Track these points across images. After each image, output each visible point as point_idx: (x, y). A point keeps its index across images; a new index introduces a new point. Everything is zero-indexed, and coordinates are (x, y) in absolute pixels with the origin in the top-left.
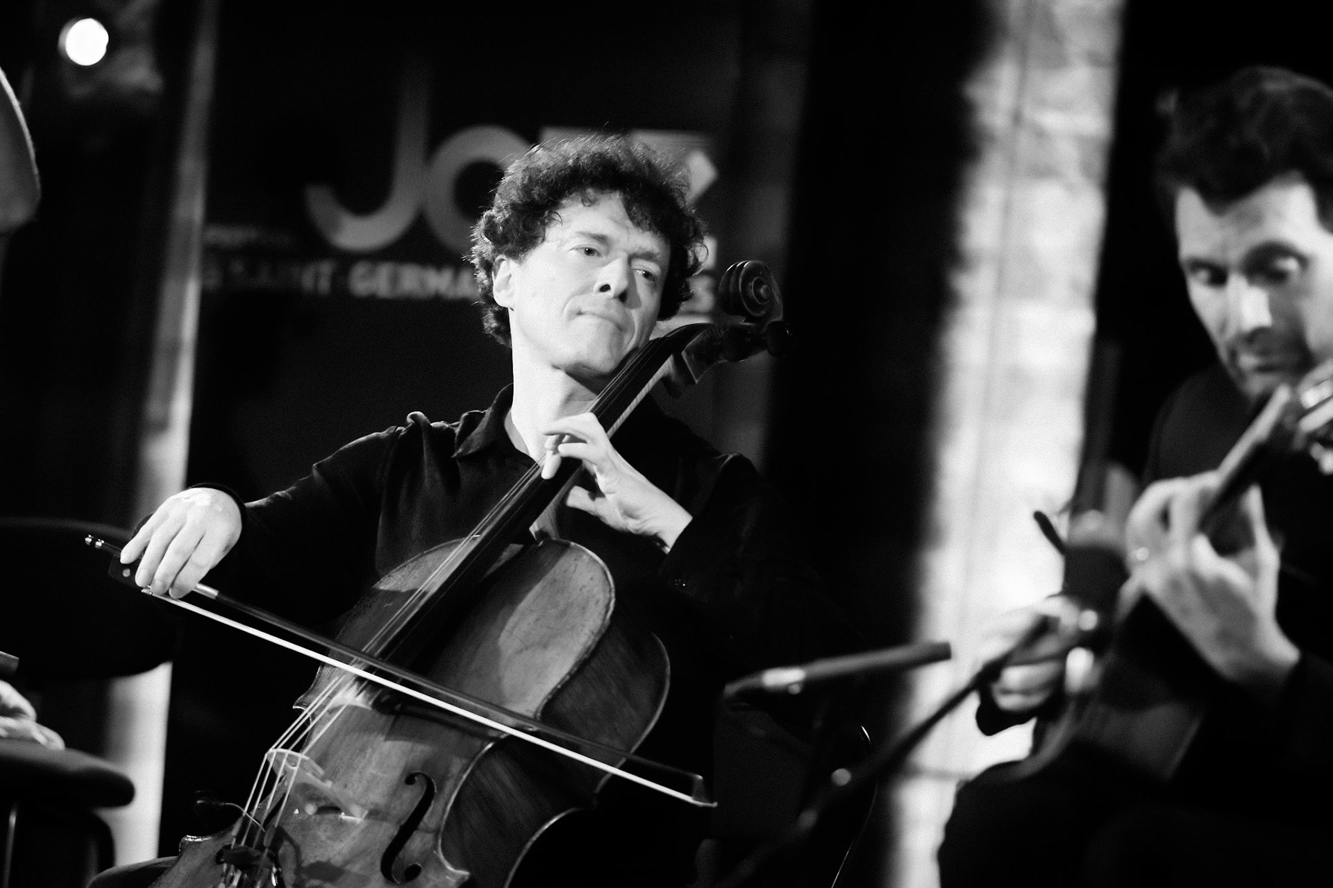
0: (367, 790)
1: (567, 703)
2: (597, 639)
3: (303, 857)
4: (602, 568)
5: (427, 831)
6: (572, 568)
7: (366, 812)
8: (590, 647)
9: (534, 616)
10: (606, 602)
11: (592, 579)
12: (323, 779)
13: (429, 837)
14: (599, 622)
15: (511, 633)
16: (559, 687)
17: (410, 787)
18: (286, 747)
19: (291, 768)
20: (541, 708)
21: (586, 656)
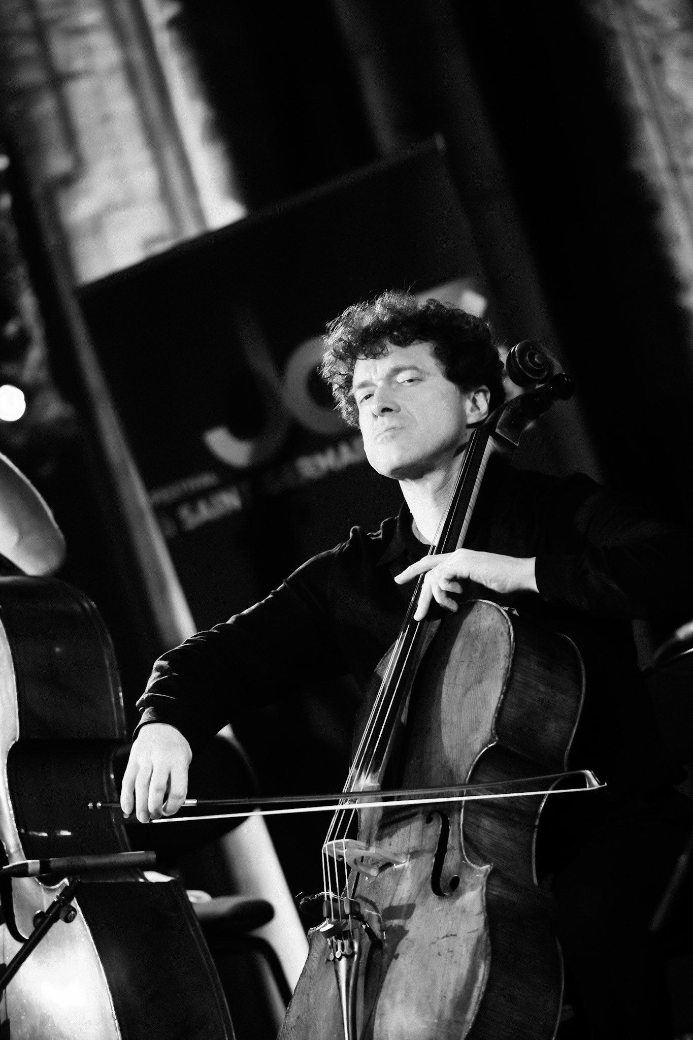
0: (405, 840)
1: (511, 713)
2: (511, 659)
3: (379, 908)
4: (496, 608)
5: (454, 849)
6: (478, 619)
7: (409, 856)
8: (508, 668)
9: (465, 665)
10: (508, 630)
11: (492, 619)
12: (367, 849)
13: (456, 853)
14: (507, 647)
15: (455, 684)
16: (499, 705)
17: (432, 823)
18: (331, 839)
19: (341, 851)
20: (493, 726)
21: (508, 675)
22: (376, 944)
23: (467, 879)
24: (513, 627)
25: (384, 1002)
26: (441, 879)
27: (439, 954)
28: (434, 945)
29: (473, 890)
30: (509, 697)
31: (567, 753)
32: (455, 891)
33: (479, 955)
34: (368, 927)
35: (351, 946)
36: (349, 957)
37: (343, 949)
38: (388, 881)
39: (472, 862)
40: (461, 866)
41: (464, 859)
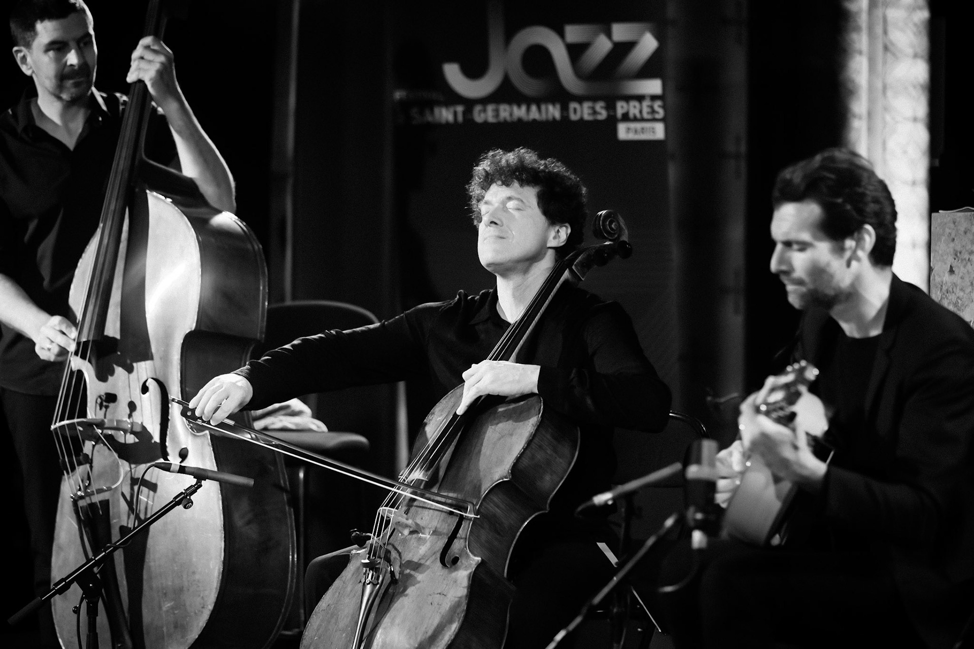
0: (431, 520)
1: (525, 462)
2: (535, 428)
3: (403, 558)
5: (462, 538)
7: (432, 532)
8: (532, 432)
10: (539, 409)
12: (407, 519)
13: (462, 541)
14: (536, 419)
16: (519, 456)
17: (451, 516)
18: (386, 506)
19: (390, 515)
20: (511, 468)
21: (531, 438)
22: (394, 581)
23: (462, 562)
25: (386, 620)
26: (447, 554)
27: (431, 604)
28: (430, 597)
29: (466, 570)
30: (527, 451)
31: (551, 496)
32: (453, 567)
33: (456, 615)
34: (392, 569)
35: (378, 577)
36: (375, 585)
37: (372, 579)
38: (413, 543)
39: (470, 551)
40: (462, 551)
41: (466, 547)
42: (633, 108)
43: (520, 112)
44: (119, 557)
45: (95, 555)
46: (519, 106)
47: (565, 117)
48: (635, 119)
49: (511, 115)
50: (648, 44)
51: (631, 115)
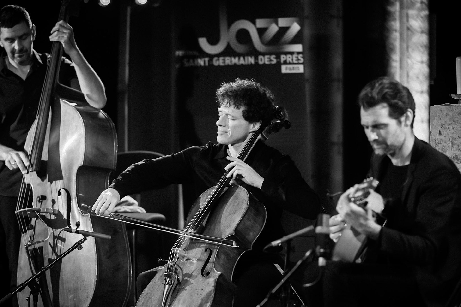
0: (197, 254)
1: (241, 226)
2: (246, 210)
3: (183, 272)
5: (211, 263)
6: (240, 192)
7: (197, 259)
8: (245, 212)
9: (232, 206)
10: (248, 201)
11: (244, 195)
12: (185, 254)
13: (212, 264)
14: (246, 206)
15: (226, 211)
16: (238, 223)
17: (206, 252)
18: (175, 247)
19: (177, 251)
20: (234, 229)
21: (244, 215)
22: (179, 283)
23: (212, 274)
24: (250, 200)
25: (176, 302)
26: (204, 270)
27: (197, 294)
28: (196, 290)
29: (213, 278)
30: (242, 222)
32: (207, 276)
33: (209, 299)
34: (178, 277)
35: (172, 281)
36: (170, 285)
37: (169, 282)
38: (188, 264)
39: (215, 269)
40: (212, 269)
41: (213, 267)
42: (289, 58)
43: (235, 61)
44: (48, 273)
45: (37, 273)
46: (235, 58)
47: (257, 63)
48: (290, 63)
49: (231, 62)
50: (295, 28)
51: (288, 62)
